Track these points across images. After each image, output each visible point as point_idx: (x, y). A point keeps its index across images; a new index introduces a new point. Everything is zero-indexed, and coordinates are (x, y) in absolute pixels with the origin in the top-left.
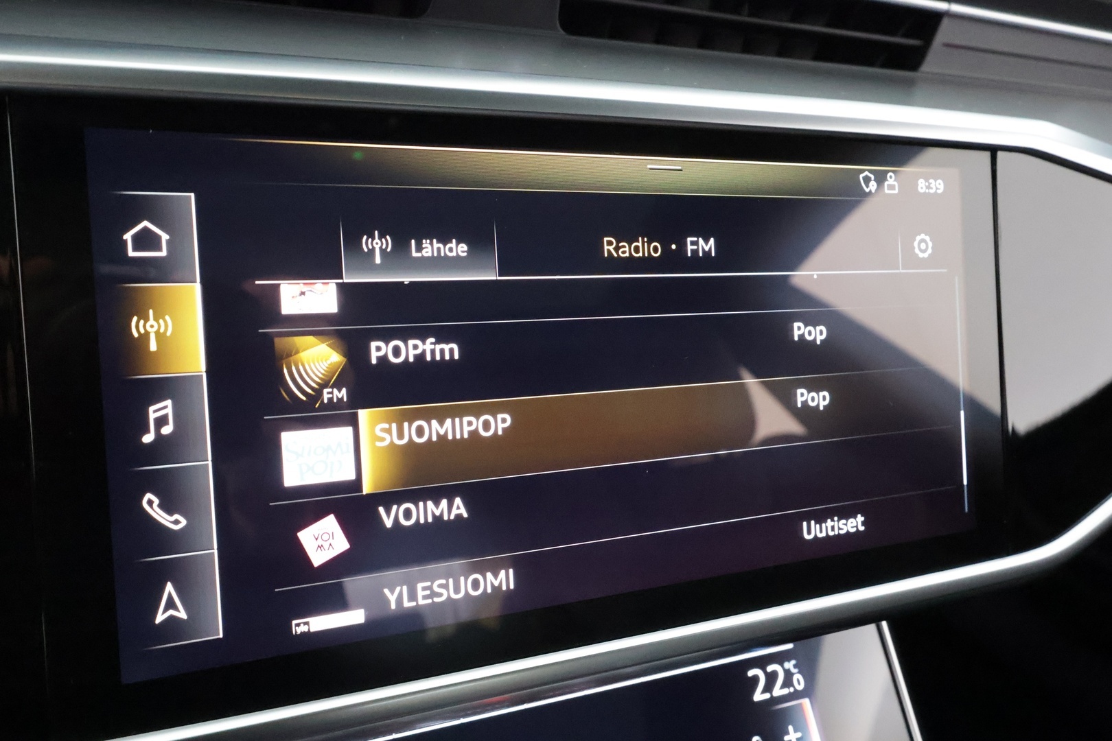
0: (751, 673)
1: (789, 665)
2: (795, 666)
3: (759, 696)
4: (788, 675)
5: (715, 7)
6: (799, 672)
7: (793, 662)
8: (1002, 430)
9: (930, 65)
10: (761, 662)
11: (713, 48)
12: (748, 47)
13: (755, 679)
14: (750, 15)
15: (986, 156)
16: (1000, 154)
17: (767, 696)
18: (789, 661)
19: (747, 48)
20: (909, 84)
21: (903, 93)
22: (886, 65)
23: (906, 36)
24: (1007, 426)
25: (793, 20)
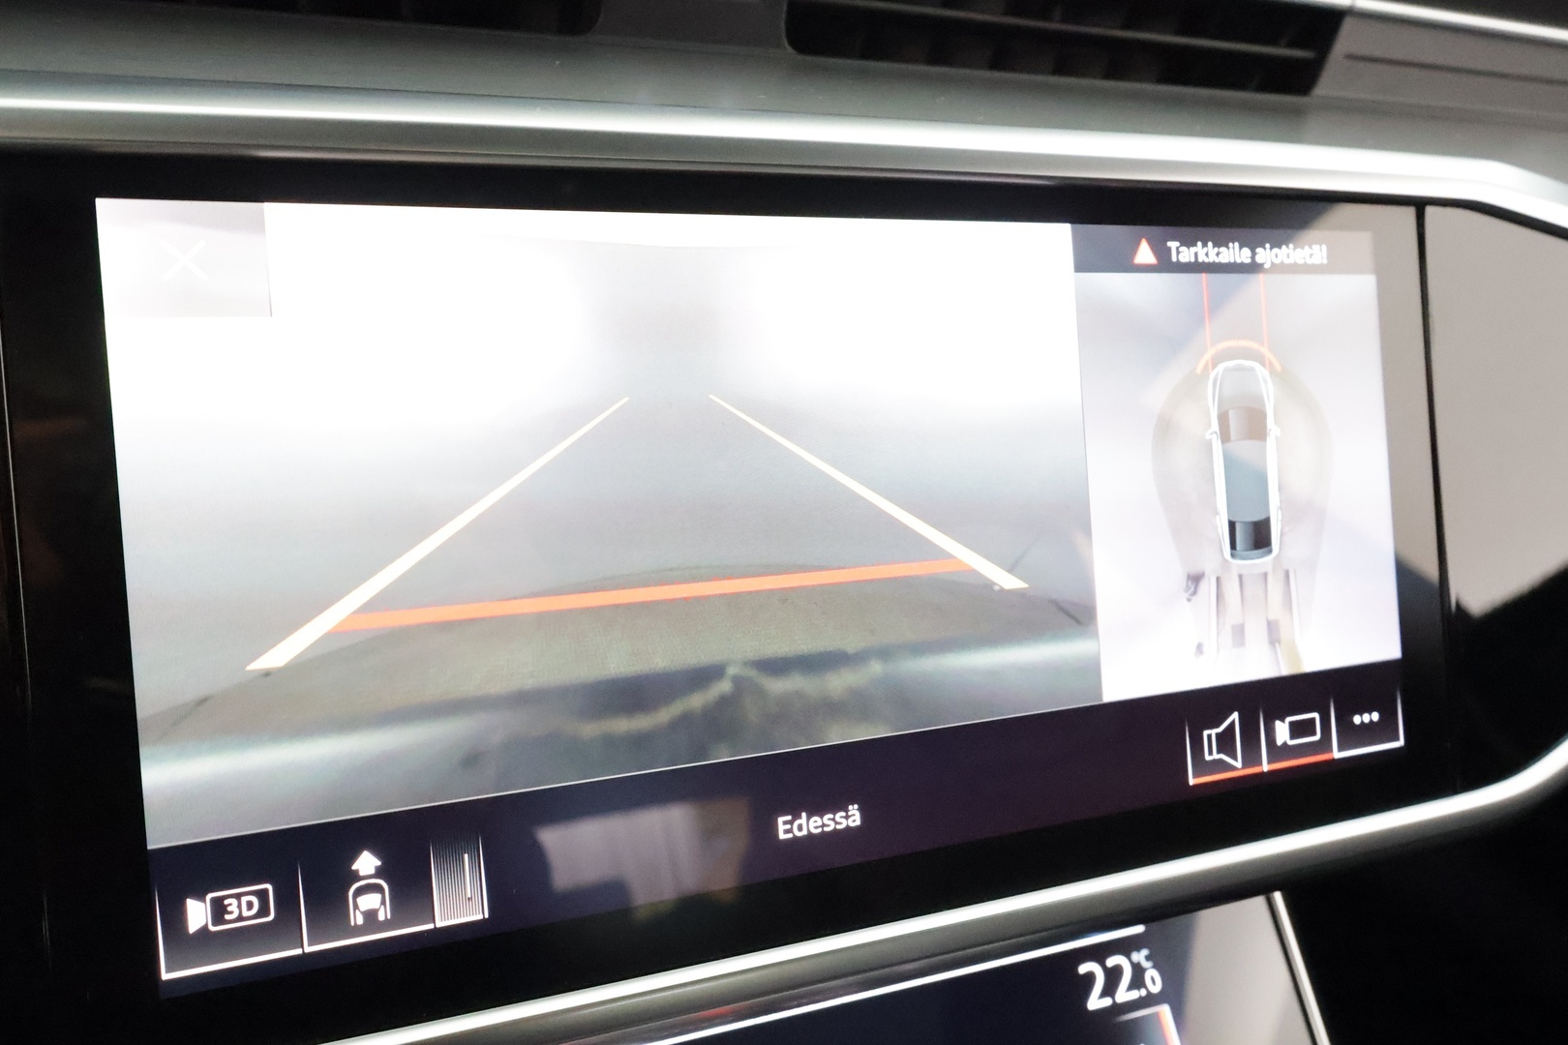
0: (1083, 969)
1: (1140, 956)
2: (1148, 958)
3: (1095, 1002)
4: (1138, 971)
5: (1013, 10)
6: (1154, 967)
7: (1145, 952)
8: (1442, 609)
9: (1326, 86)
10: (1098, 953)
11: (1012, 69)
12: (1064, 66)
13: (1090, 978)
14: (1065, 20)
15: (1409, 214)
16: (1430, 210)
17: (1107, 1002)
18: (1138, 950)
19: (1062, 68)
20: (1298, 113)
21: (1290, 127)
22: (1265, 87)
23: (1291, 45)
24: (1450, 602)
25: (1126, 27)
